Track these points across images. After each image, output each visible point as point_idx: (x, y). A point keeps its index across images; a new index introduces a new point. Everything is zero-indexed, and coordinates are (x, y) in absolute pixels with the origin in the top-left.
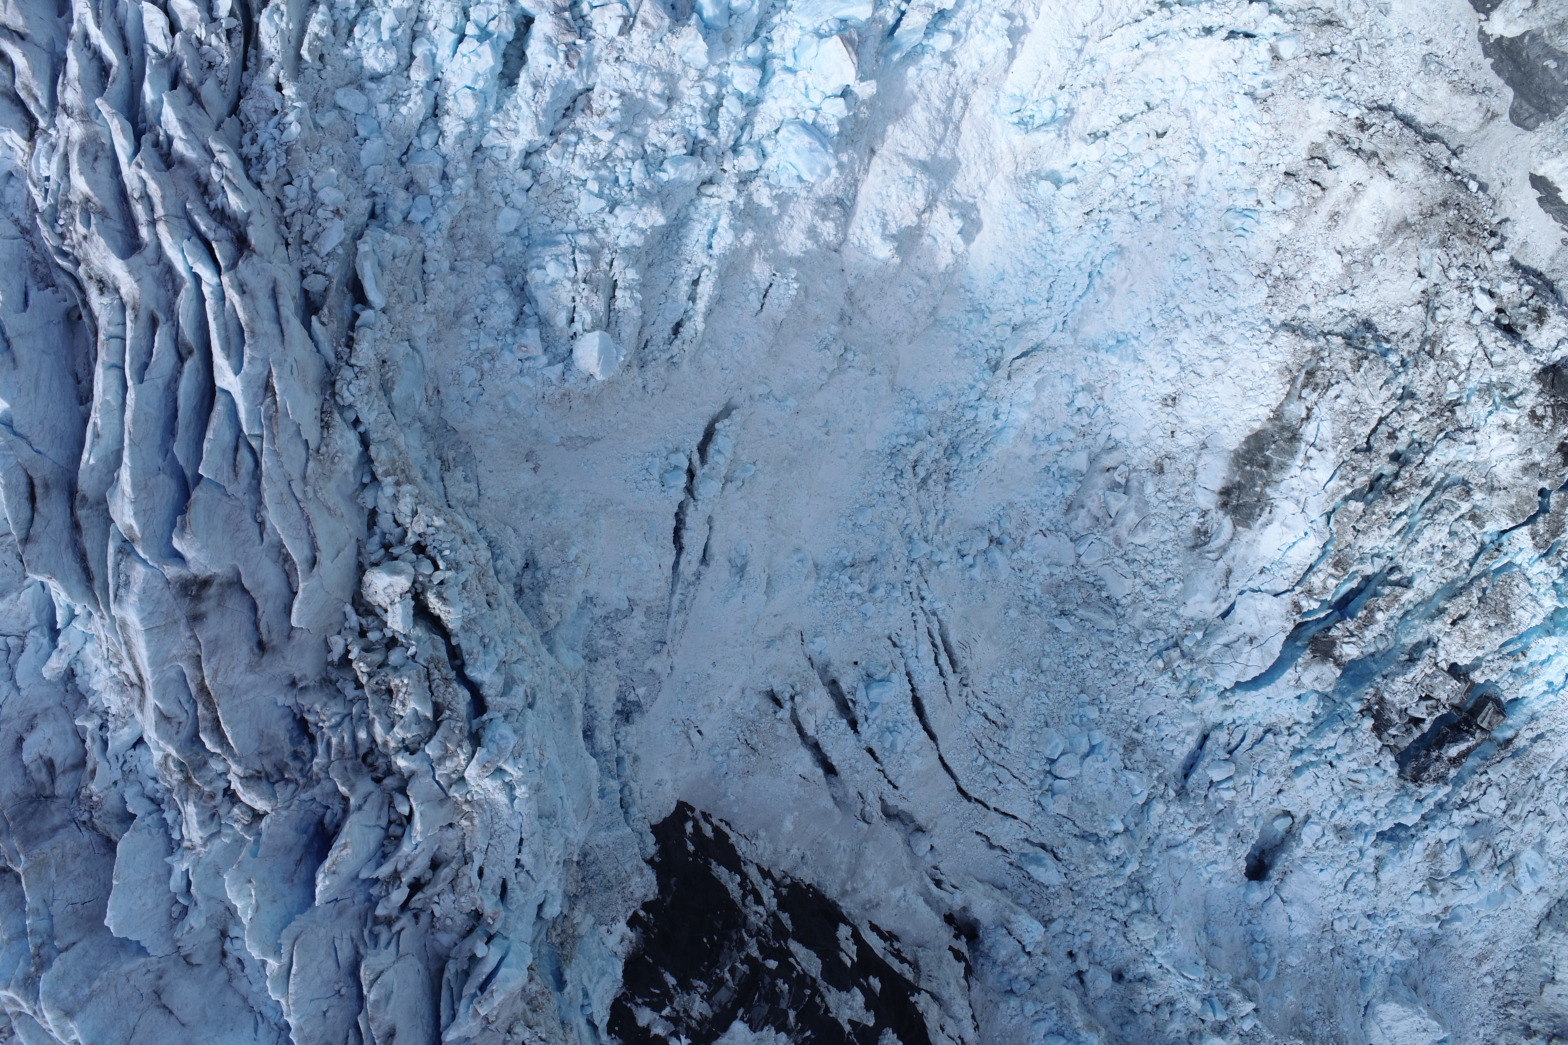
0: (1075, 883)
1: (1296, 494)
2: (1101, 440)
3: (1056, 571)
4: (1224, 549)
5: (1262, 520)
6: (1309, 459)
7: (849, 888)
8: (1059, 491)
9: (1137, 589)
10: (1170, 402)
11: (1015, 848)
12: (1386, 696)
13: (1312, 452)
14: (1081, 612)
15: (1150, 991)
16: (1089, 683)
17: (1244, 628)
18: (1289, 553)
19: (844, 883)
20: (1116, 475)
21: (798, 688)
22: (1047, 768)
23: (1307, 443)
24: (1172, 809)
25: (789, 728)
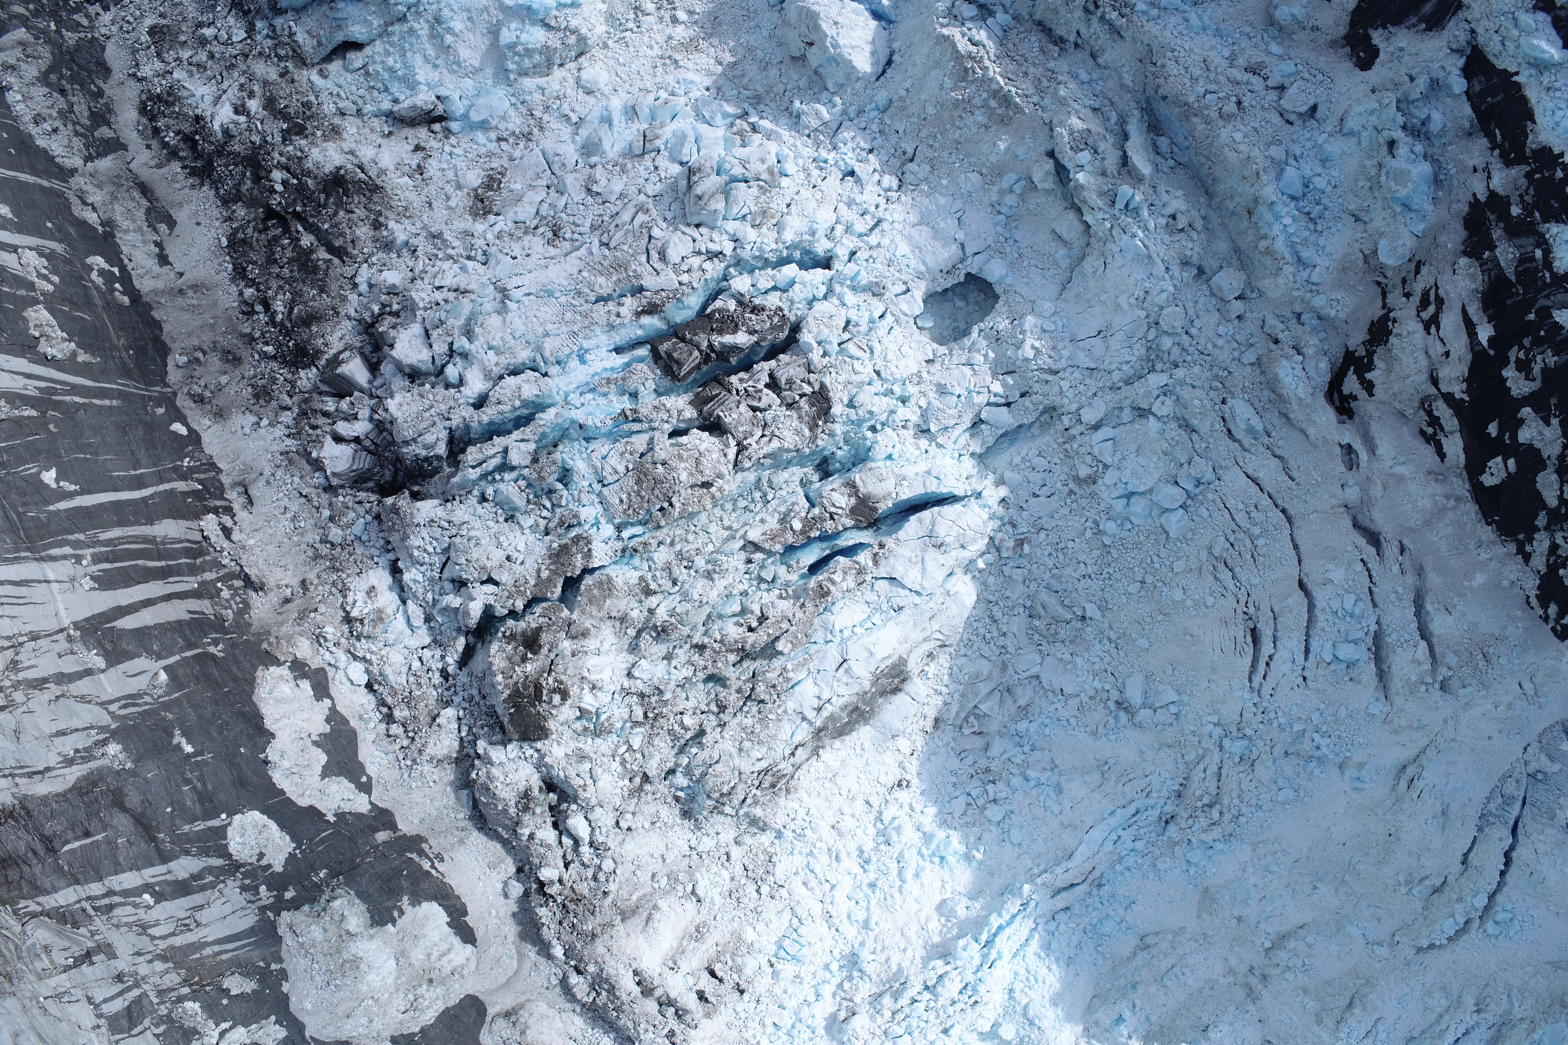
0: (1217, 389)
1: (845, 679)
2: (969, 760)
3: (1067, 657)
4: (925, 640)
5: (888, 662)
6: (819, 709)
7: (1452, 502)
8: (1033, 727)
9: (1005, 620)
10: (905, 783)
11: (1262, 449)
12: (807, 432)
13: (811, 714)
14: (1069, 616)
15: (1189, 253)
16: (1096, 553)
17: (942, 559)
18: (865, 616)
19: (1453, 508)
20: (975, 729)
21: (1423, 688)
22: (1189, 502)
23: (810, 723)
24: (1074, 407)
25: (1444, 657)
